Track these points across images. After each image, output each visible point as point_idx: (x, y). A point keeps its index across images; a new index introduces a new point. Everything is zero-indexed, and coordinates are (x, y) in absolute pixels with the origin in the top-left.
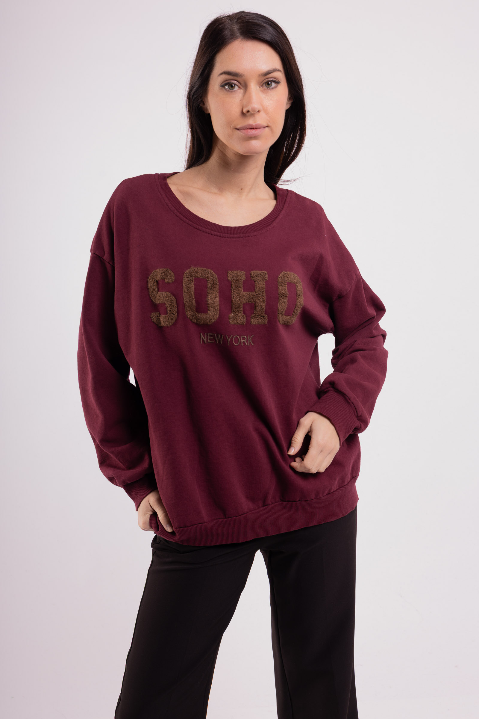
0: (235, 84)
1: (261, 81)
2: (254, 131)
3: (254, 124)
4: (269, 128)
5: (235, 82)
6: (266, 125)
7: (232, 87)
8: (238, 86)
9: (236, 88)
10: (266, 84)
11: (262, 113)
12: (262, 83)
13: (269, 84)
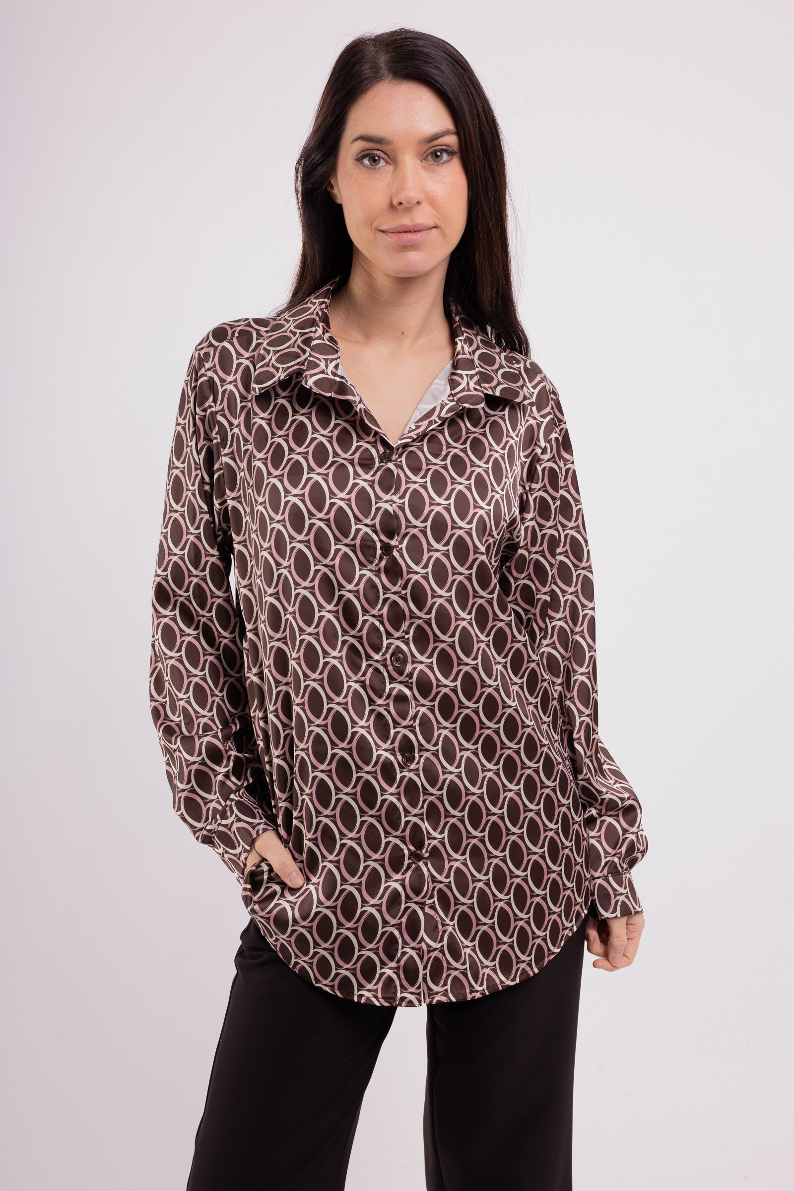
0: (379, 157)
1: (423, 151)
2: (410, 236)
3: (411, 224)
4: (438, 230)
5: (379, 153)
6: (434, 226)
7: (375, 161)
8: (383, 159)
9: (382, 162)
10: (432, 156)
11: (425, 206)
12: (425, 155)
13: (437, 156)
